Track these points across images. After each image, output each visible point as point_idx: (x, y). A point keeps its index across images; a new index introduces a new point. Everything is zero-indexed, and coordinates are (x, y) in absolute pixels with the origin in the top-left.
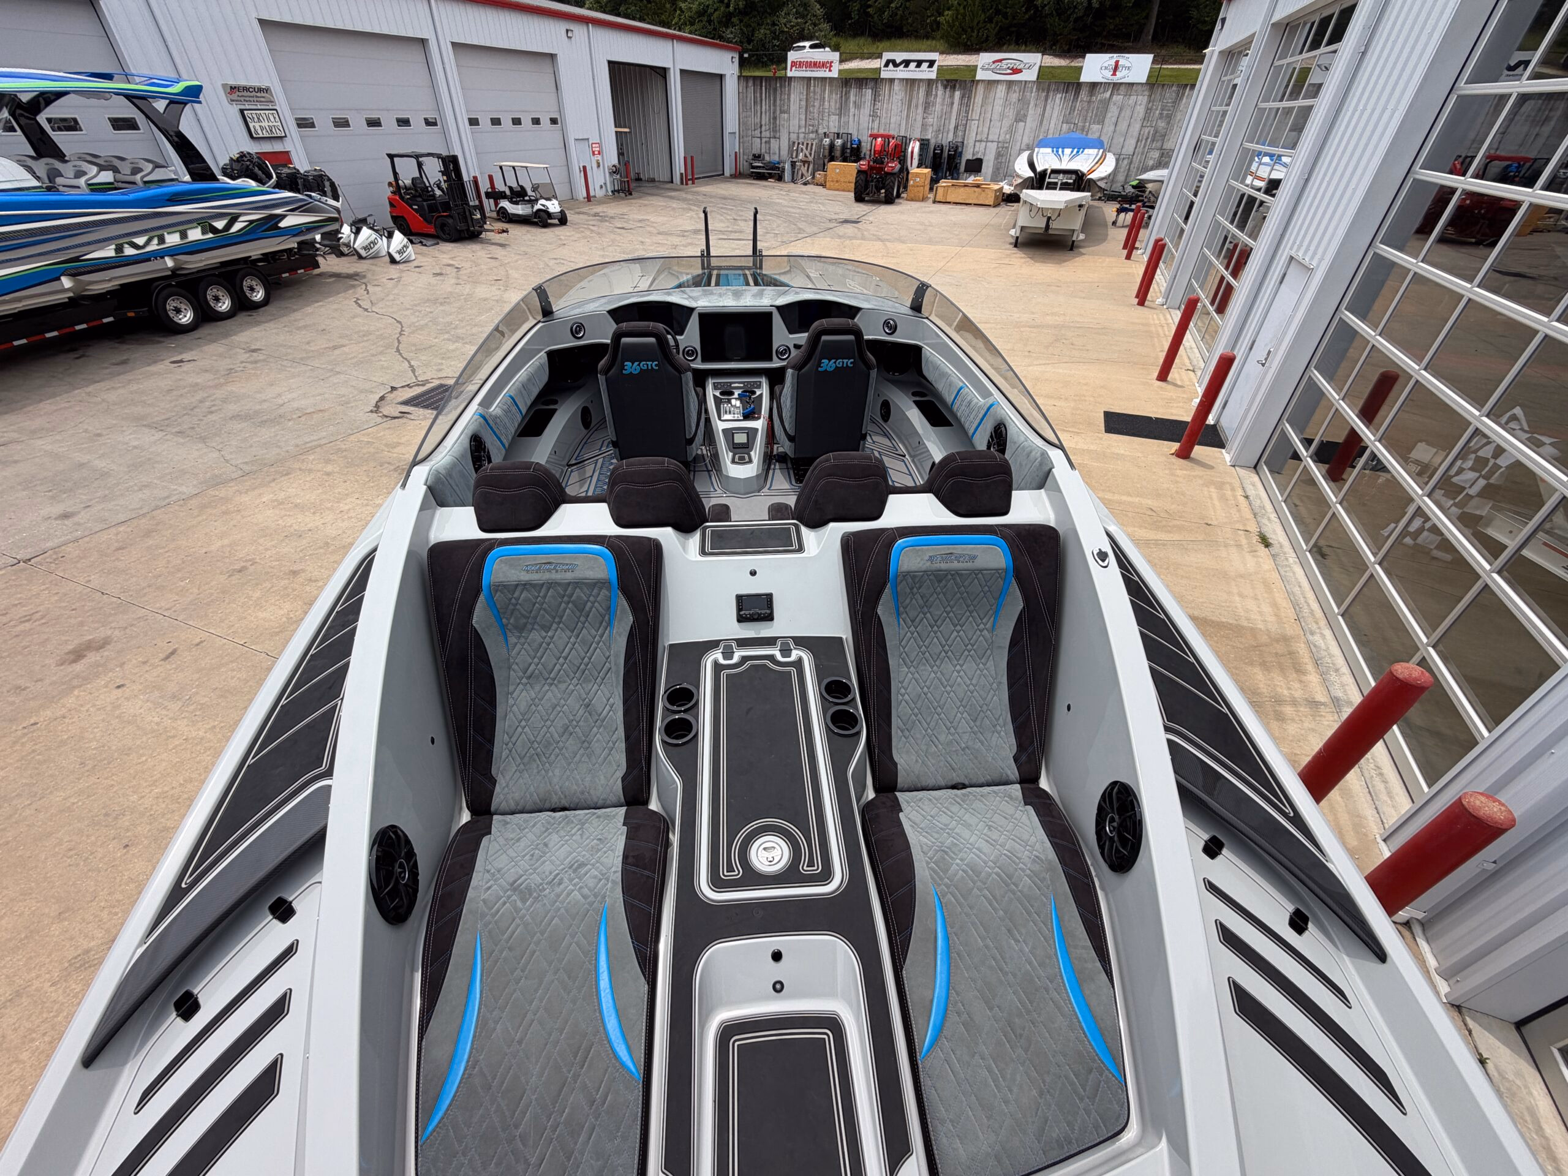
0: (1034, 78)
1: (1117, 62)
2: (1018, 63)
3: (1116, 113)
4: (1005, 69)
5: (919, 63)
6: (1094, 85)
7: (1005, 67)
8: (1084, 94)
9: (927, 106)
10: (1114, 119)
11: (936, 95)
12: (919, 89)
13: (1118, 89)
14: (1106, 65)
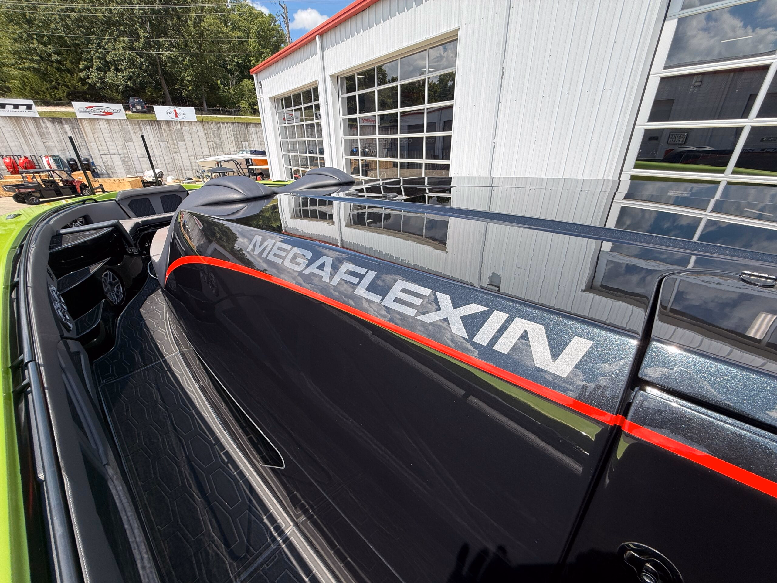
0: (126, 118)
1: (175, 111)
2: (107, 109)
3: (189, 135)
4: (99, 112)
5: (16, 106)
6: (168, 122)
7: (98, 111)
8: (164, 126)
9: (42, 135)
10: (190, 139)
11: (47, 127)
12: (26, 123)
13: (184, 124)
14: (169, 111)
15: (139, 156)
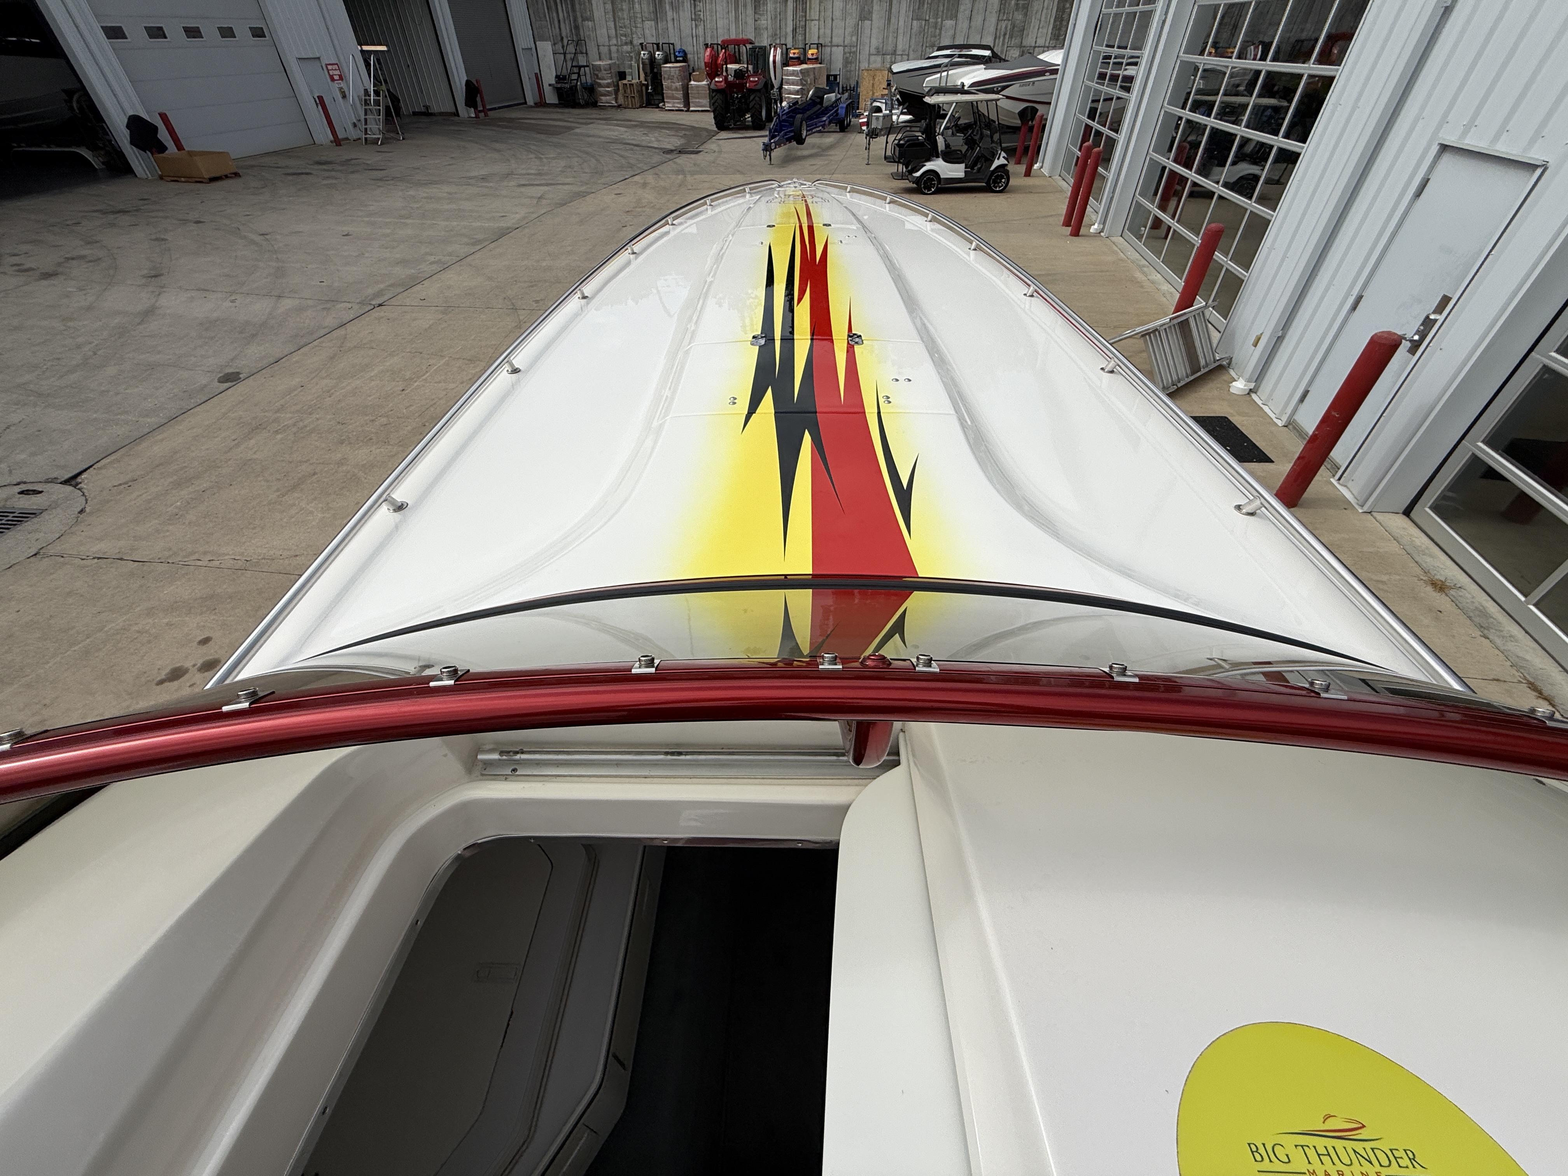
15: (871, 52)
